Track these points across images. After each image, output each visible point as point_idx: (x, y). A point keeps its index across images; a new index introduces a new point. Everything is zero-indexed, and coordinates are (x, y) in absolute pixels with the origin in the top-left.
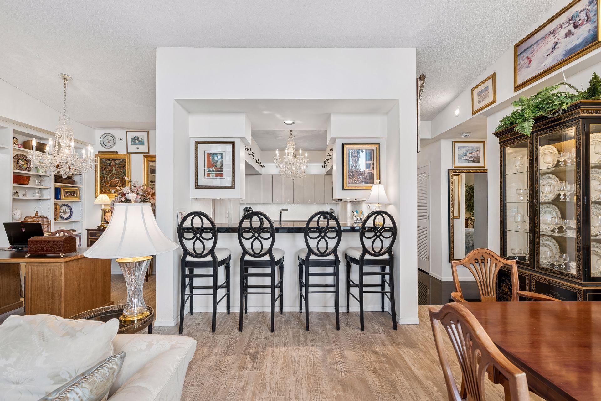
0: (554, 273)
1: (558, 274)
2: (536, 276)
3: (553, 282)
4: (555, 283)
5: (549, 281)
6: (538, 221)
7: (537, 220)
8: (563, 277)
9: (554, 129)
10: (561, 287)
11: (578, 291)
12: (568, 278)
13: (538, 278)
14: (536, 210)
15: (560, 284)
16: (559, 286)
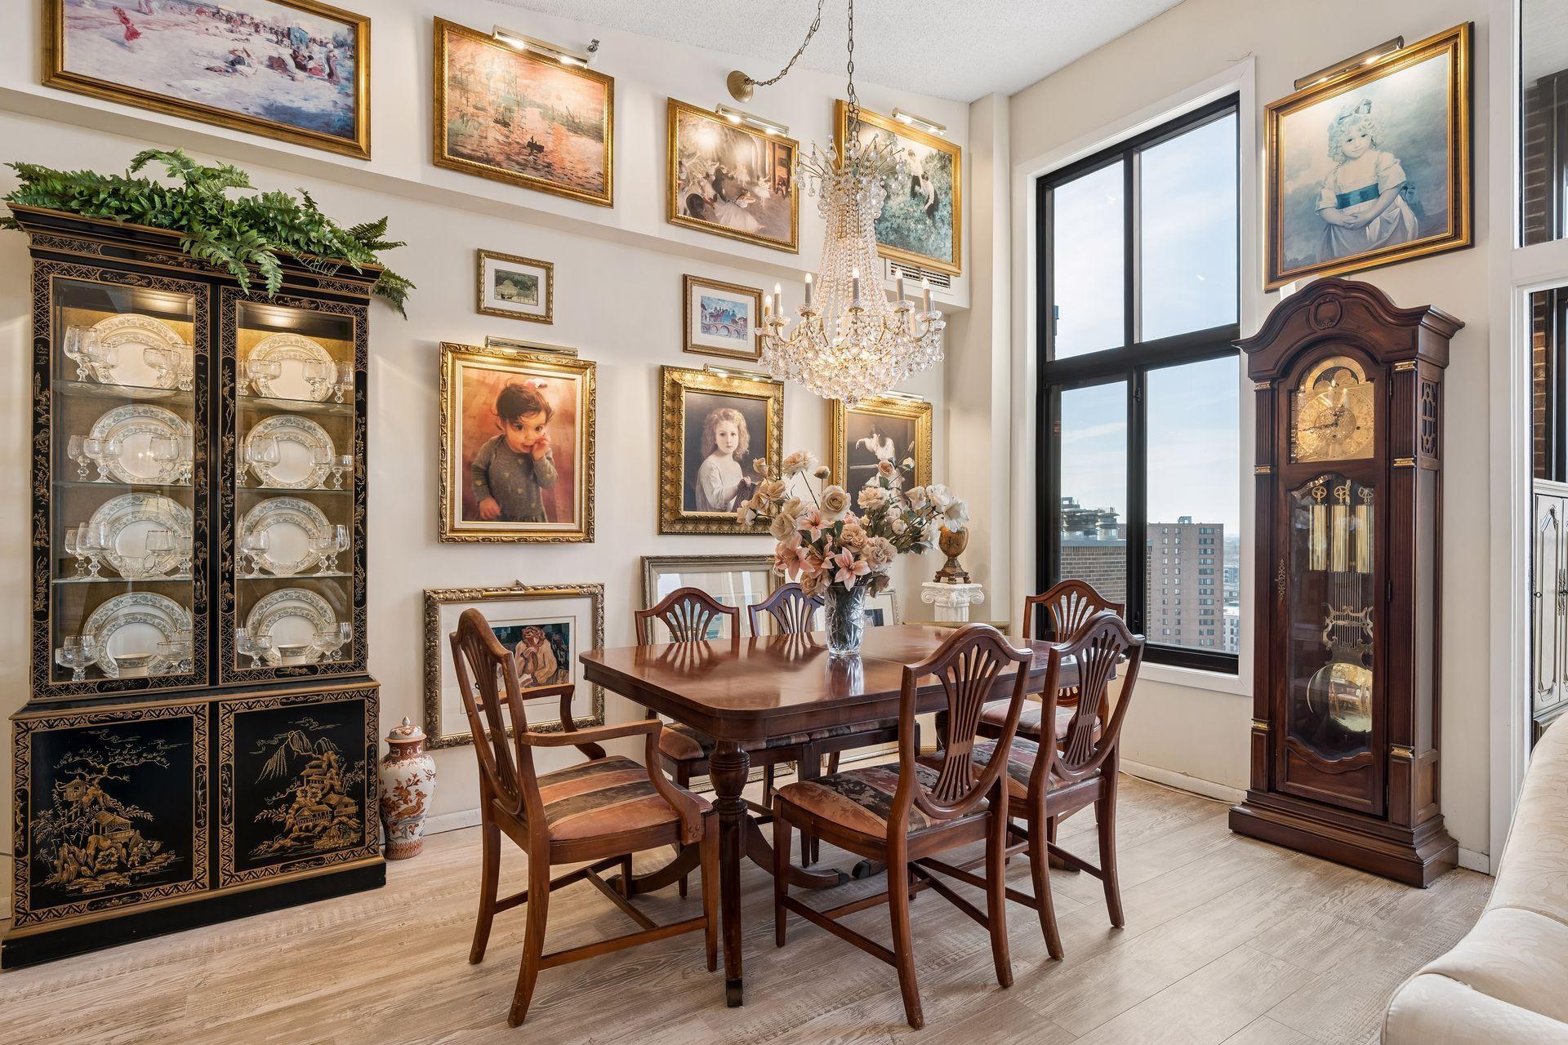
0: (290, 675)
1: (301, 675)
2: (237, 702)
3: (297, 698)
4: (304, 697)
5: (285, 701)
6: (233, 542)
7: (228, 540)
8: (318, 676)
9: (292, 300)
10: (324, 702)
11: (366, 696)
12: (330, 675)
13: (247, 703)
14: (223, 511)
15: (318, 695)
16: (318, 701)
